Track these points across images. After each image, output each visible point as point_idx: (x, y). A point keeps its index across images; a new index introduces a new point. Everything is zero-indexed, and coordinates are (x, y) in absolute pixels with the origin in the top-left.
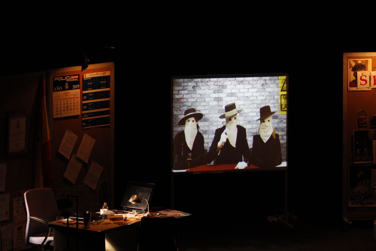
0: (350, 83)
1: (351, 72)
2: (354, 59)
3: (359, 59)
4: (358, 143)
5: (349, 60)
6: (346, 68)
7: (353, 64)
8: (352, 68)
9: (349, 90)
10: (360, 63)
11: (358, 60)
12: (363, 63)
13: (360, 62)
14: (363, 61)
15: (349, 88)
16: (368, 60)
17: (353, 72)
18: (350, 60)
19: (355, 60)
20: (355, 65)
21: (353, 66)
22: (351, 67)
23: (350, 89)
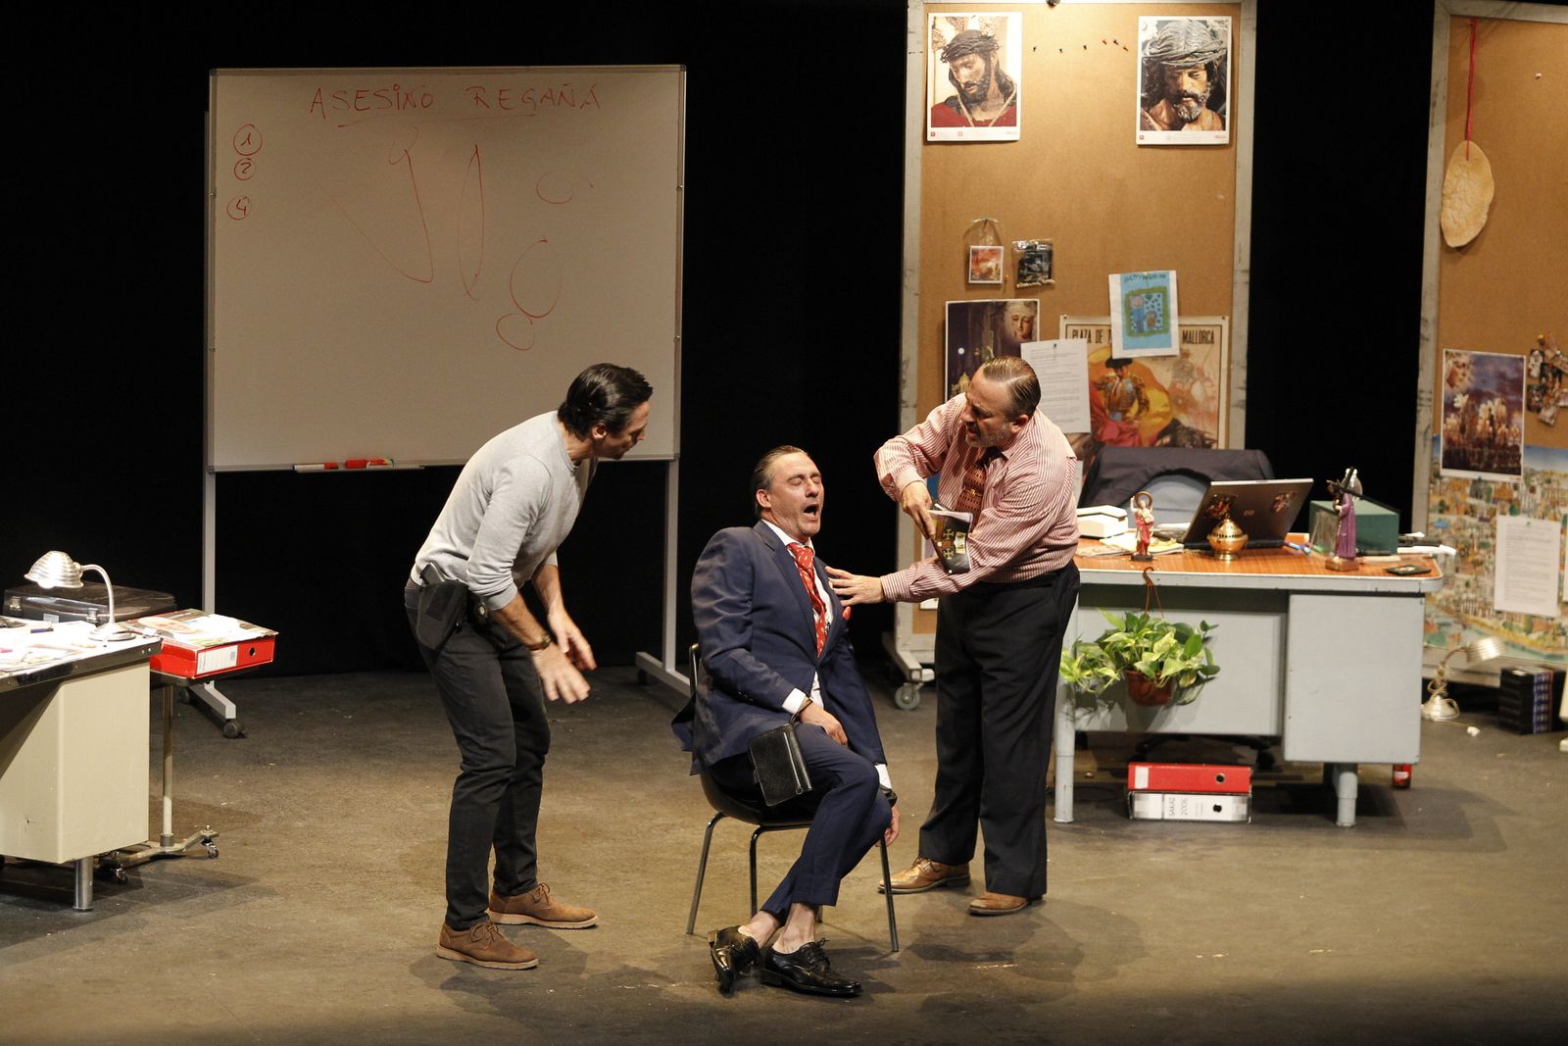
0: (932, 109)
1: (939, 63)
2: (954, 11)
3: (971, 15)
4: (961, 351)
5: (931, 16)
6: (921, 48)
7: (949, 34)
8: (942, 51)
9: (930, 138)
10: (978, 28)
11: (967, 18)
12: (987, 29)
13: (973, 24)
14: (989, 22)
15: (930, 129)
16: (1007, 18)
17: (947, 66)
18: (935, 18)
19: (954, 19)
20: (956, 39)
21: (948, 43)
22: (940, 44)
23: (933, 135)
